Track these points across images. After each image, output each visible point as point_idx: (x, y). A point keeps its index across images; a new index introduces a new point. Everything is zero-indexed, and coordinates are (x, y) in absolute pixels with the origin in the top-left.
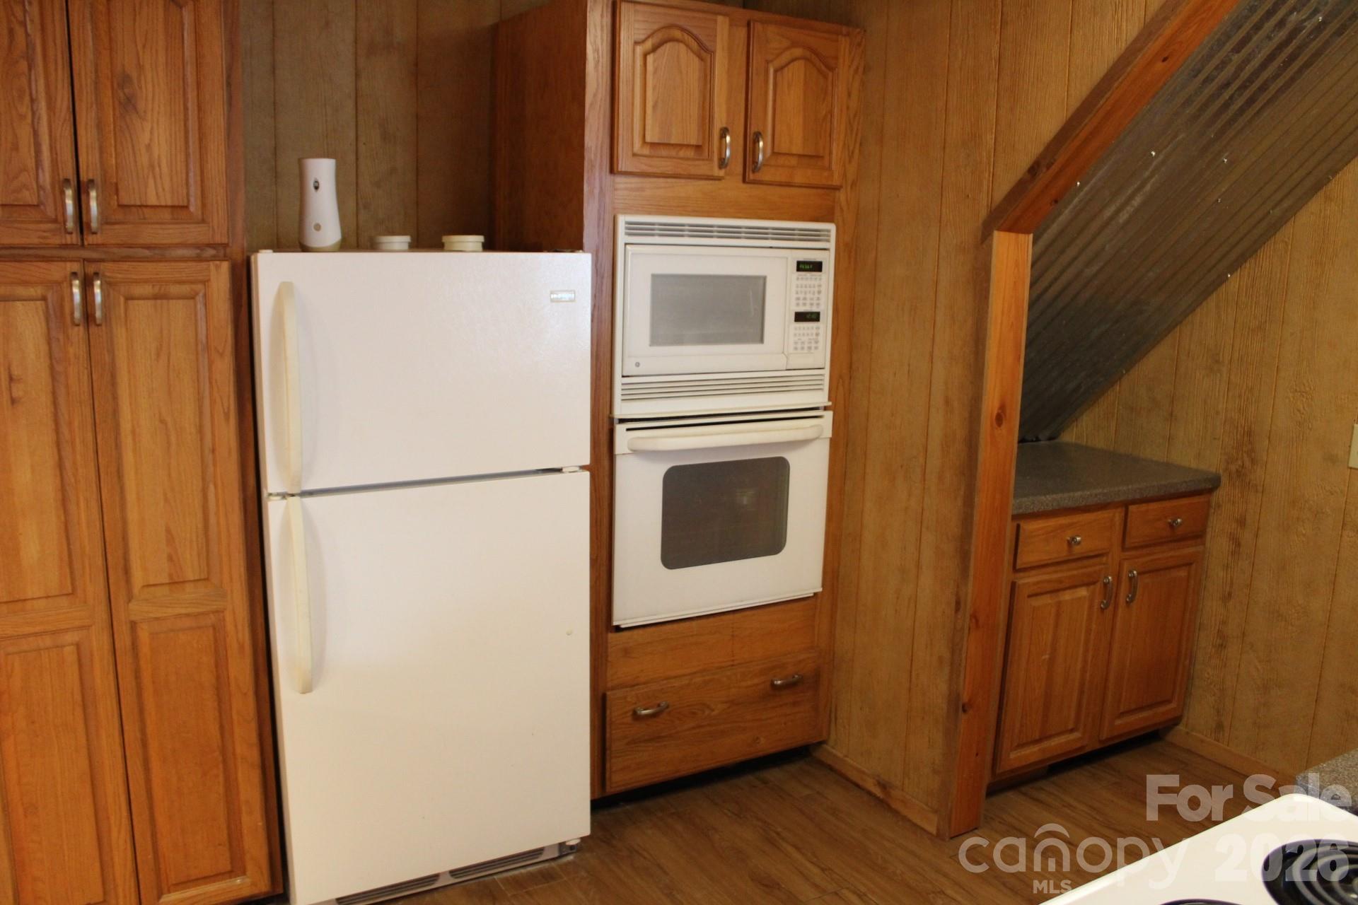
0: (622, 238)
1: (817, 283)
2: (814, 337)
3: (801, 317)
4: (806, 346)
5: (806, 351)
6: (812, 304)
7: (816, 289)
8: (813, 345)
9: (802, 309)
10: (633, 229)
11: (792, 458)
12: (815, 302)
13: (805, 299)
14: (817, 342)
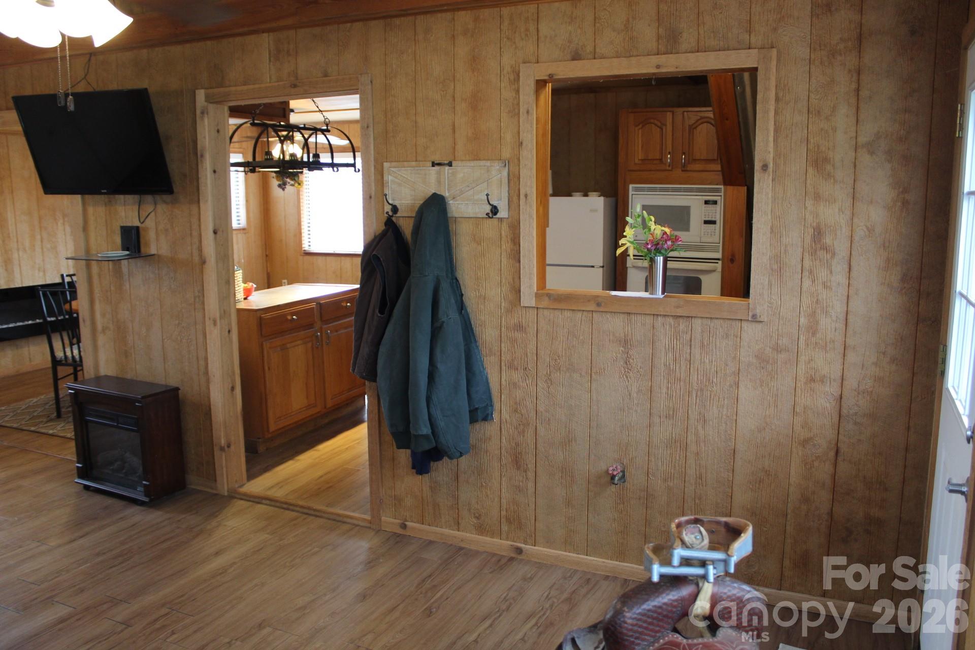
0: (631, 192)
1: (715, 209)
2: (713, 230)
3: (706, 222)
4: (709, 234)
5: (709, 236)
6: (712, 217)
7: (714, 211)
8: (713, 234)
9: (707, 219)
10: (636, 189)
11: (702, 277)
12: (714, 216)
13: (708, 215)
14: (715, 232)
